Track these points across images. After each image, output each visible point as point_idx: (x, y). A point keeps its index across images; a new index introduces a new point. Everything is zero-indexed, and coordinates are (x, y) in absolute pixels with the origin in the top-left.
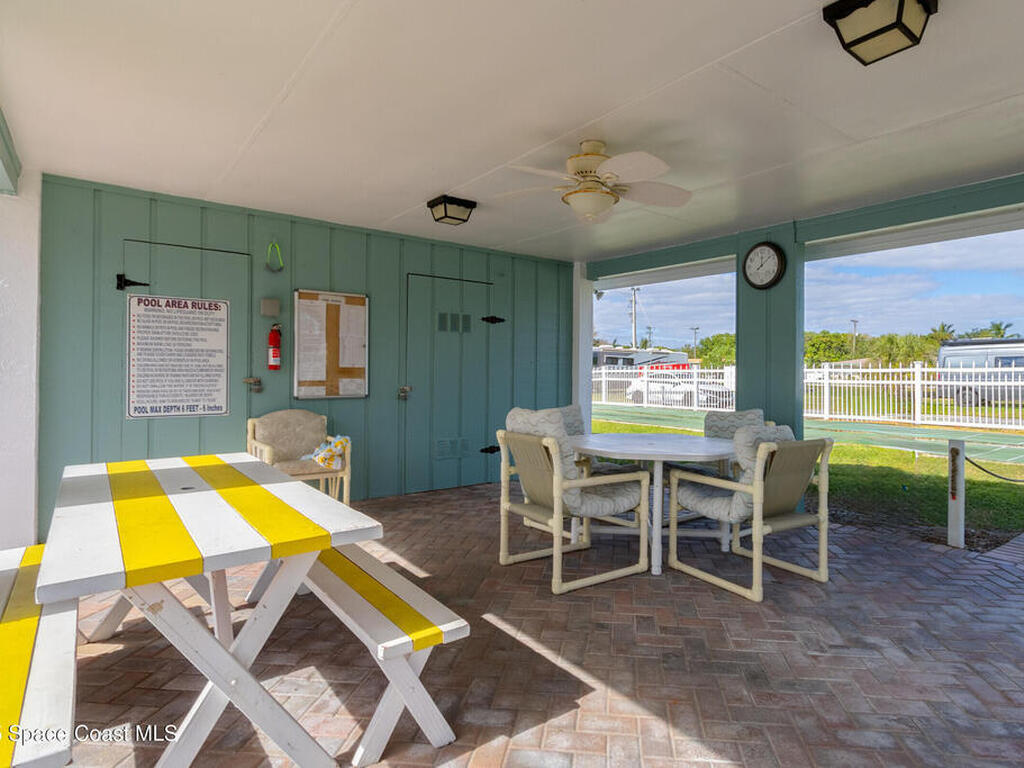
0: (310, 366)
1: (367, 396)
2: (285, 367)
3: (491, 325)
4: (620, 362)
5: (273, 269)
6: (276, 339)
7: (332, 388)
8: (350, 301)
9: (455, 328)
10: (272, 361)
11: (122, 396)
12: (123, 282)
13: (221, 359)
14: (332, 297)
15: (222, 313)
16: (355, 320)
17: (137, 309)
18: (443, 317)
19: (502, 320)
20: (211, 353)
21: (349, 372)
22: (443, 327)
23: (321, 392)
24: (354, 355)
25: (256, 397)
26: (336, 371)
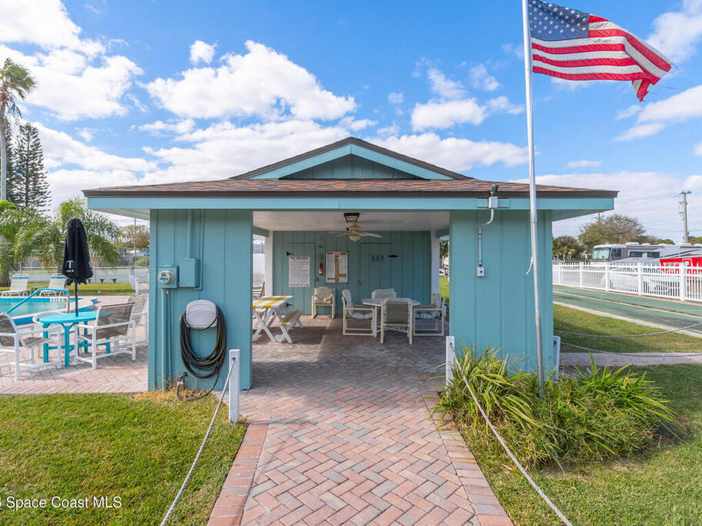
0: (331, 274)
1: (347, 283)
2: (324, 274)
3: (393, 258)
4: (645, 255)
5: (320, 247)
6: (322, 266)
7: (337, 280)
8: (342, 254)
9: (378, 259)
10: (320, 273)
11: (288, 280)
12: (288, 254)
13: (308, 272)
14: (335, 253)
15: (309, 260)
16: (343, 260)
17: (290, 260)
18: (373, 257)
19: (397, 256)
20: (307, 270)
21: (342, 275)
22: (373, 260)
23: (334, 281)
24: (344, 270)
25: (317, 283)
26: (338, 275)
